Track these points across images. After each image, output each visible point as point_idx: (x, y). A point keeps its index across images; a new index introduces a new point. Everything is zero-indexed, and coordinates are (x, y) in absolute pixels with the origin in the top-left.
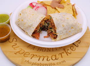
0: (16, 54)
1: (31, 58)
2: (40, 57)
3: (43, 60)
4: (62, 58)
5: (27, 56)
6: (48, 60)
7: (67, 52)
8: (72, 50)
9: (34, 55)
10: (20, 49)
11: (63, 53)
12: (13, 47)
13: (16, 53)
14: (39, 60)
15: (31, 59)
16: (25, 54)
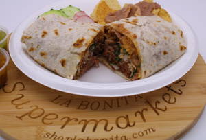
0: (20, 118)
1: (61, 126)
2: (86, 123)
3: (94, 130)
4: (145, 121)
5: (51, 123)
6: (109, 128)
7: (155, 107)
8: (169, 102)
9: (69, 120)
10: (31, 107)
11: (146, 110)
12: (14, 102)
13: (22, 116)
14: (83, 131)
15: (62, 128)
16: (44, 118)
